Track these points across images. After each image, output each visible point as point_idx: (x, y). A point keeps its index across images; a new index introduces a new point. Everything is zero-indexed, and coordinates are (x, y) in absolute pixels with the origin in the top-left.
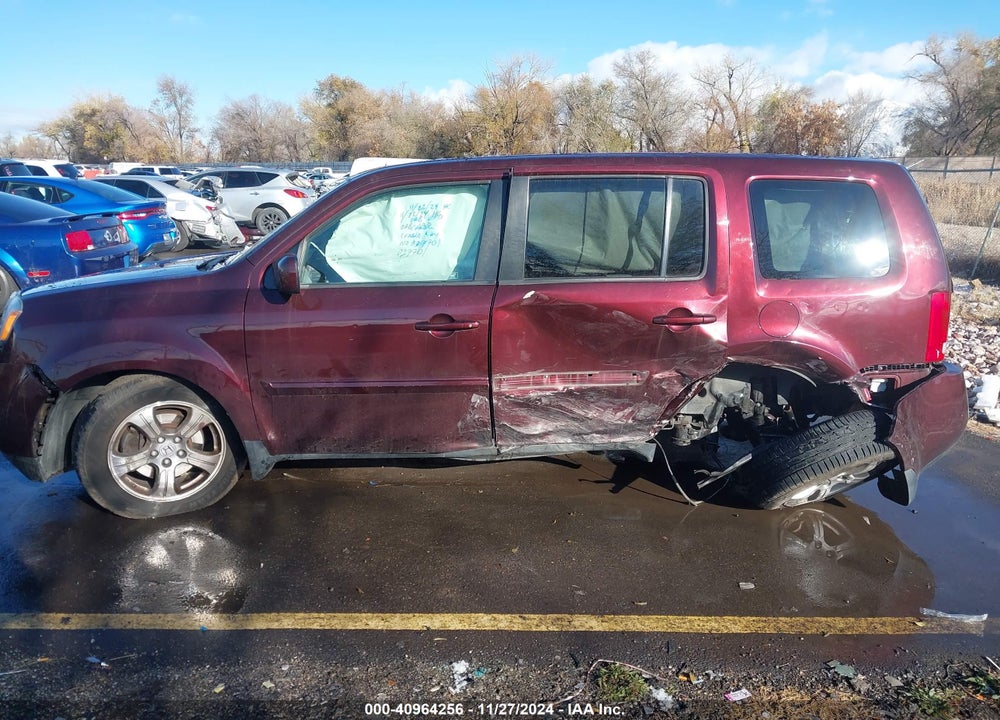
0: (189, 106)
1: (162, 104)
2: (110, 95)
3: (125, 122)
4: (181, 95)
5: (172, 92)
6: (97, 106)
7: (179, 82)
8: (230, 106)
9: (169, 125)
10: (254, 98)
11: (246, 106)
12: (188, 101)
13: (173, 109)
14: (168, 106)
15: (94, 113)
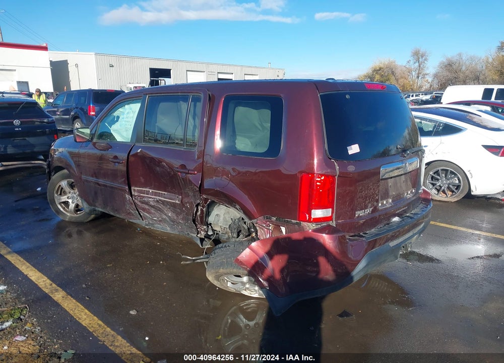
0: (426, 62)
1: (412, 62)
2: (389, 60)
3: (393, 73)
4: (422, 57)
5: (418, 56)
6: (382, 66)
7: (422, 50)
8: (445, 60)
9: (413, 72)
10: (460, 55)
11: (454, 60)
12: (426, 60)
13: (417, 64)
14: (415, 63)
15: (380, 69)
